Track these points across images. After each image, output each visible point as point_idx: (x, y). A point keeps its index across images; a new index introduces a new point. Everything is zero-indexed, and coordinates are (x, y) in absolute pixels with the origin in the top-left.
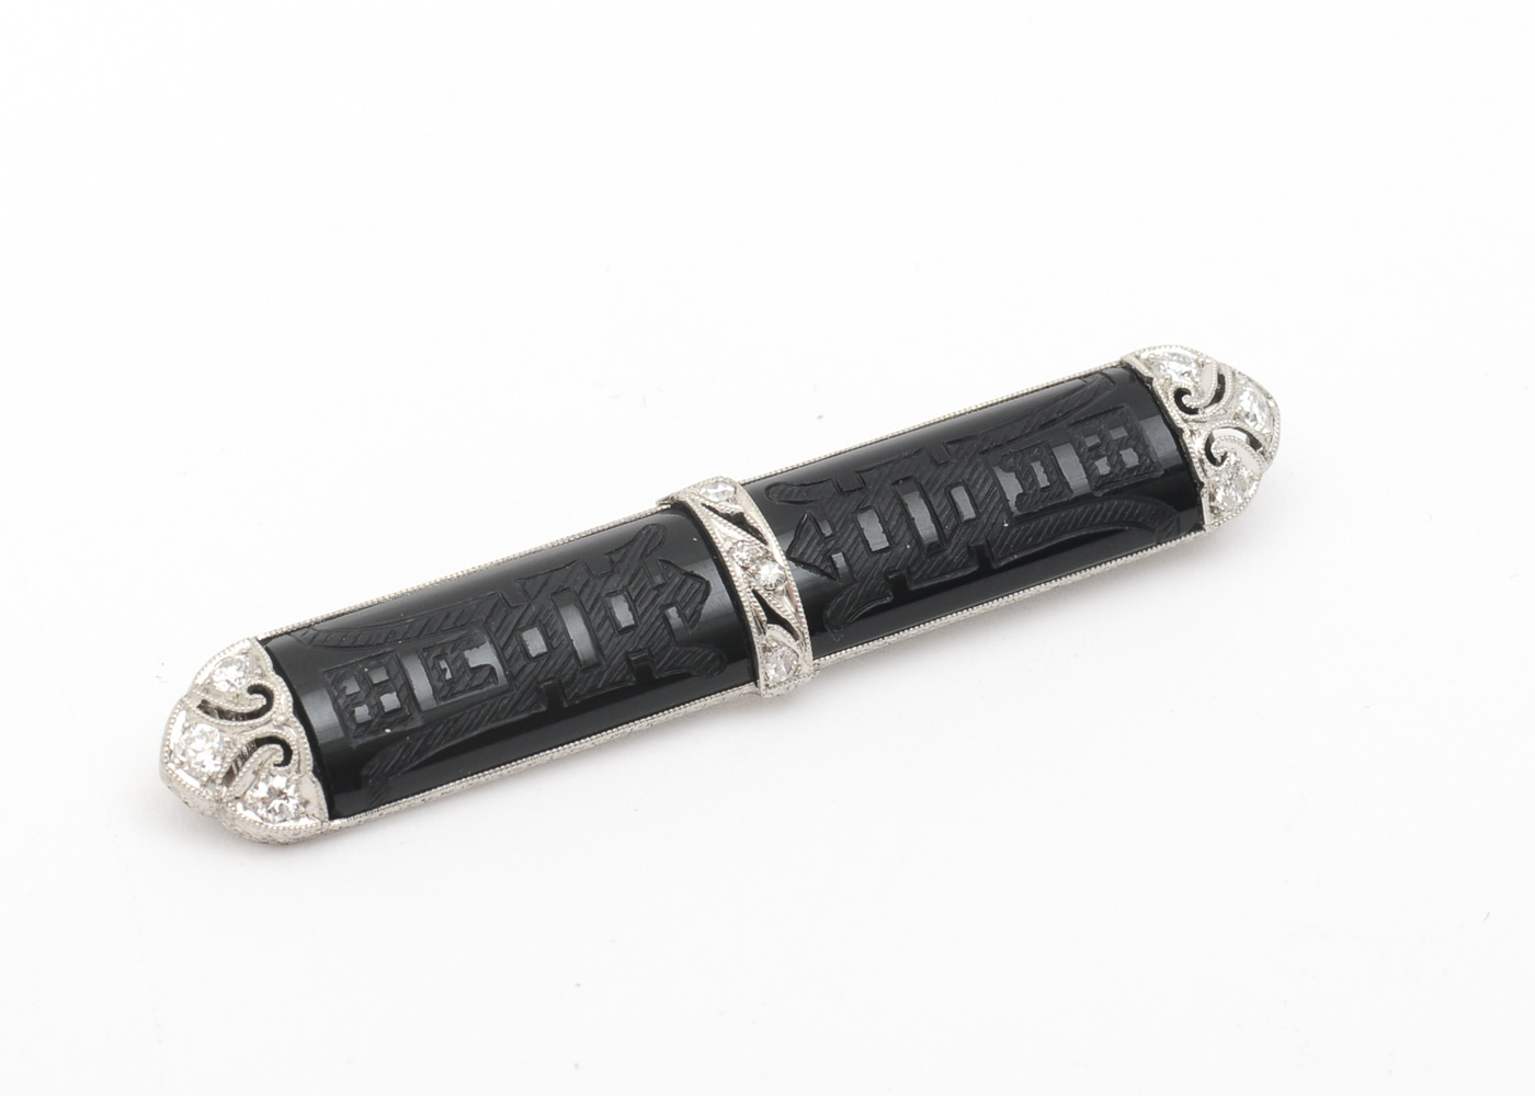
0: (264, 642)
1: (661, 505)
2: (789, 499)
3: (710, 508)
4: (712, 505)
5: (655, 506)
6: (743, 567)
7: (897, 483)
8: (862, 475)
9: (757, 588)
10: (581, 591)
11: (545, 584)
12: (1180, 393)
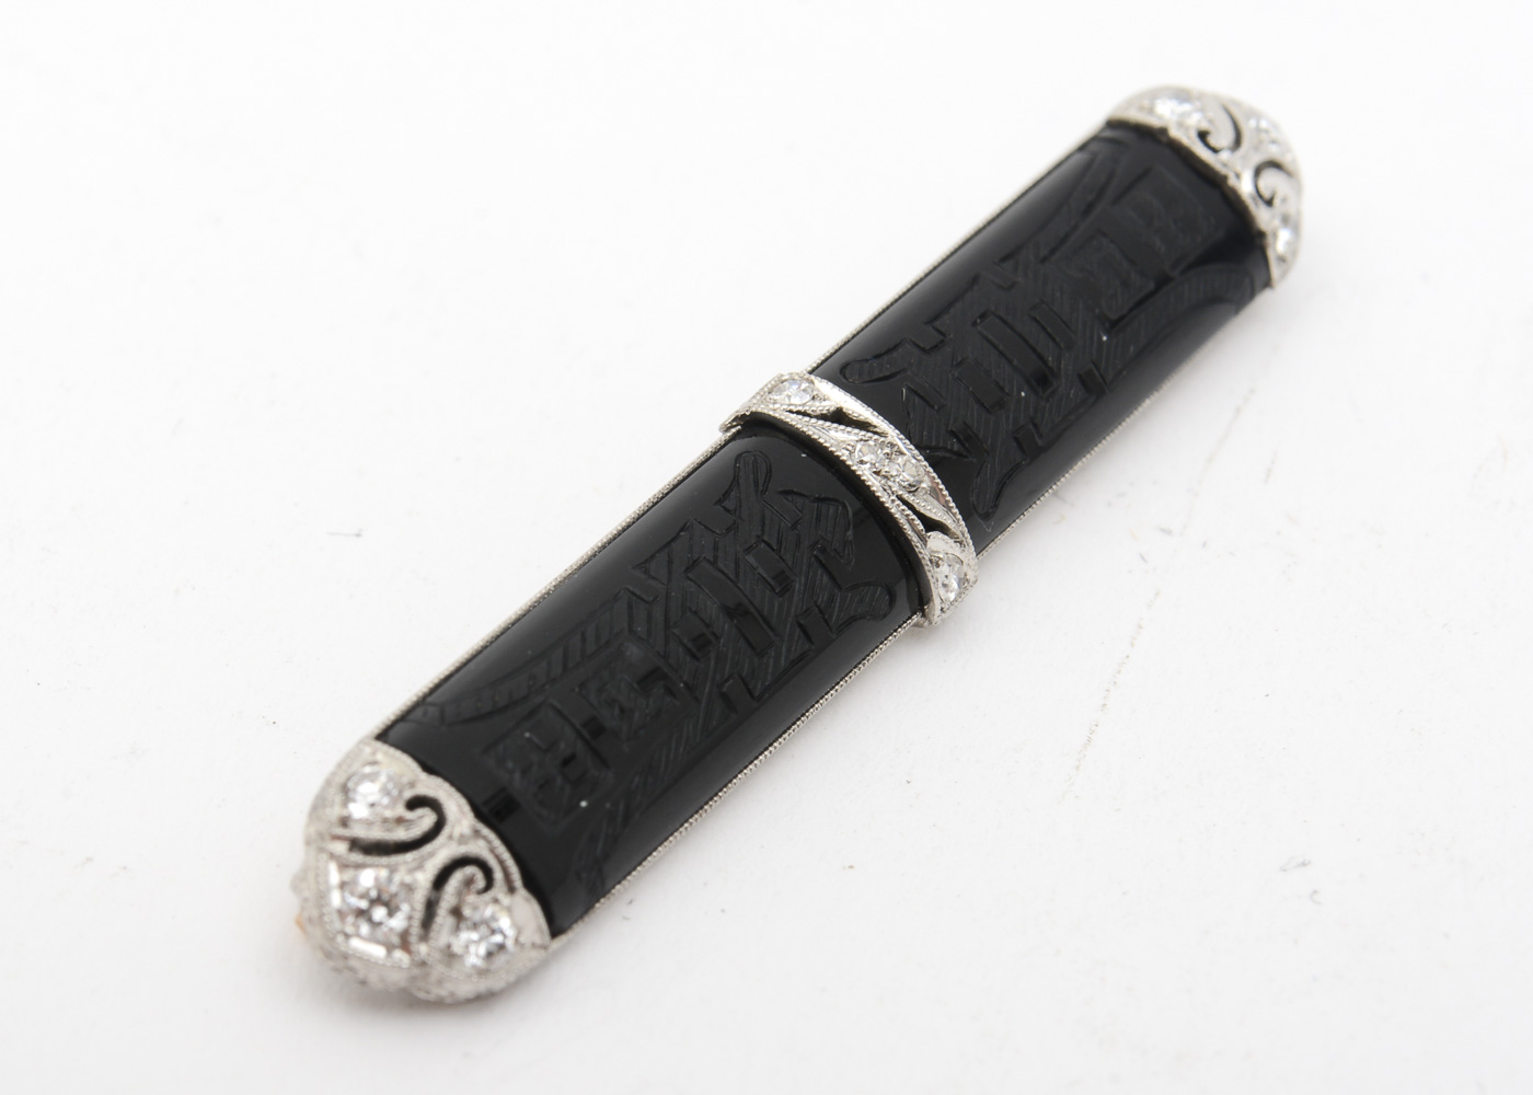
0: (383, 736)
1: (728, 429)
2: (874, 377)
3: (798, 413)
4: (800, 408)
5: (720, 434)
6: (875, 472)
7: (974, 324)
8: (937, 324)
9: (900, 493)
10: (716, 557)
11: (670, 562)
12: (1203, 136)
